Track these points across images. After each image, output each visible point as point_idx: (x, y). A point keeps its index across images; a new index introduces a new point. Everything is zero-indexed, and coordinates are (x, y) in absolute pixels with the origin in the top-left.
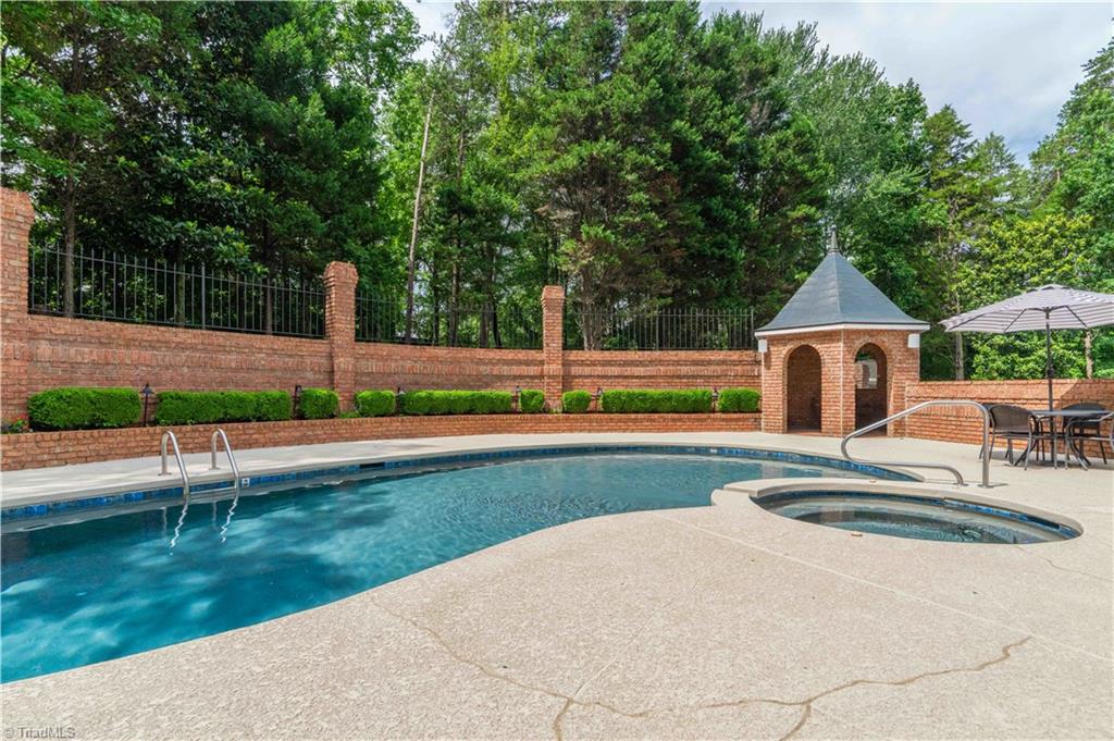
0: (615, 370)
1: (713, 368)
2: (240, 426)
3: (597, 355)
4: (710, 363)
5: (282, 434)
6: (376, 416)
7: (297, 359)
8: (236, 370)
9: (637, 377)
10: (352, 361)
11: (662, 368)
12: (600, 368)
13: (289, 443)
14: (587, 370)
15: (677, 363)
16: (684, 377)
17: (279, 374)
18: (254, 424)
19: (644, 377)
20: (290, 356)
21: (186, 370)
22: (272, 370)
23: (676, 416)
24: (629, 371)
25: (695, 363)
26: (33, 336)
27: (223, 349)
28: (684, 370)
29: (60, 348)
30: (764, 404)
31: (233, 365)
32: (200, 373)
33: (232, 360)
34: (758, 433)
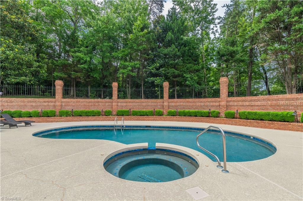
2: (142, 116)
5: (150, 118)
6: (171, 116)
7: (156, 103)
8: (145, 106)
10: (168, 103)
13: (151, 120)
14: (236, 104)
17: (153, 106)
18: (146, 116)
20: (155, 103)
21: (137, 106)
22: (152, 106)
24: (253, 103)
26: (118, 102)
27: (143, 102)
29: (121, 104)
31: (145, 105)
32: (139, 107)
33: (144, 104)
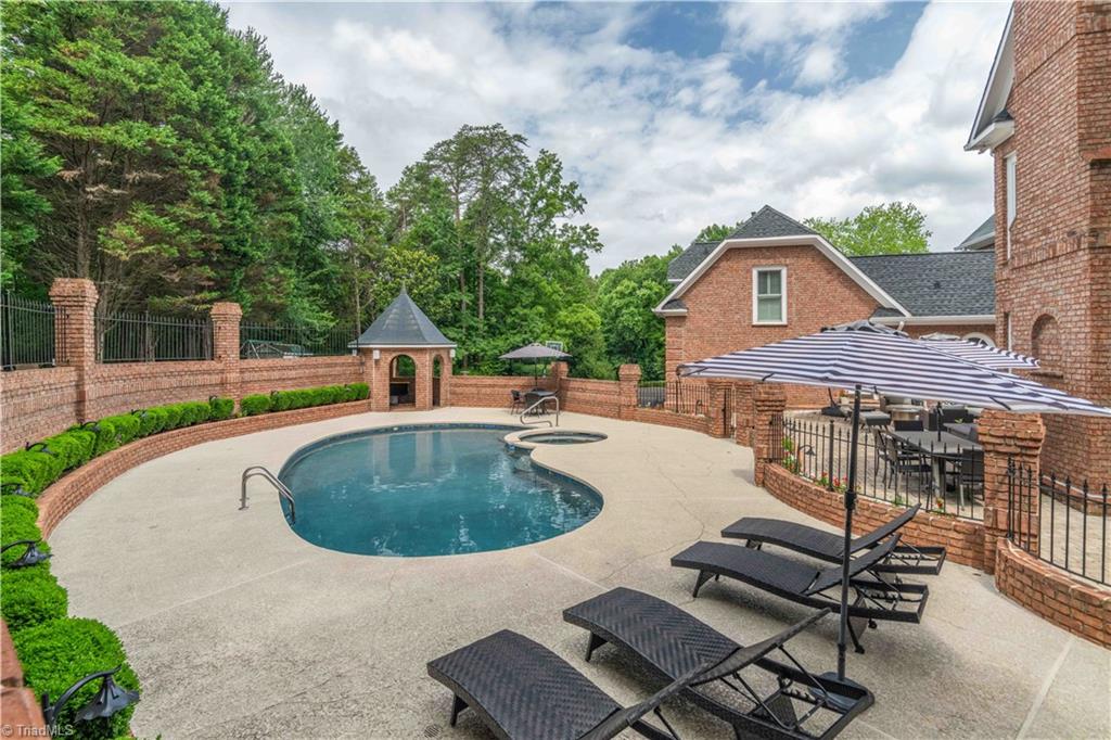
0: (276, 375)
1: (338, 368)
3: (263, 363)
4: (336, 365)
9: (290, 379)
11: (307, 371)
12: (265, 373)
14: (256, 376)
15: (316, 366)
16: (322, 376)
19: (295, 379)
23: (327, 407)
24: (285, 374)
25: (329, 365)
28: (321, 371)
30: (375, 391)
34: (371, 413)
